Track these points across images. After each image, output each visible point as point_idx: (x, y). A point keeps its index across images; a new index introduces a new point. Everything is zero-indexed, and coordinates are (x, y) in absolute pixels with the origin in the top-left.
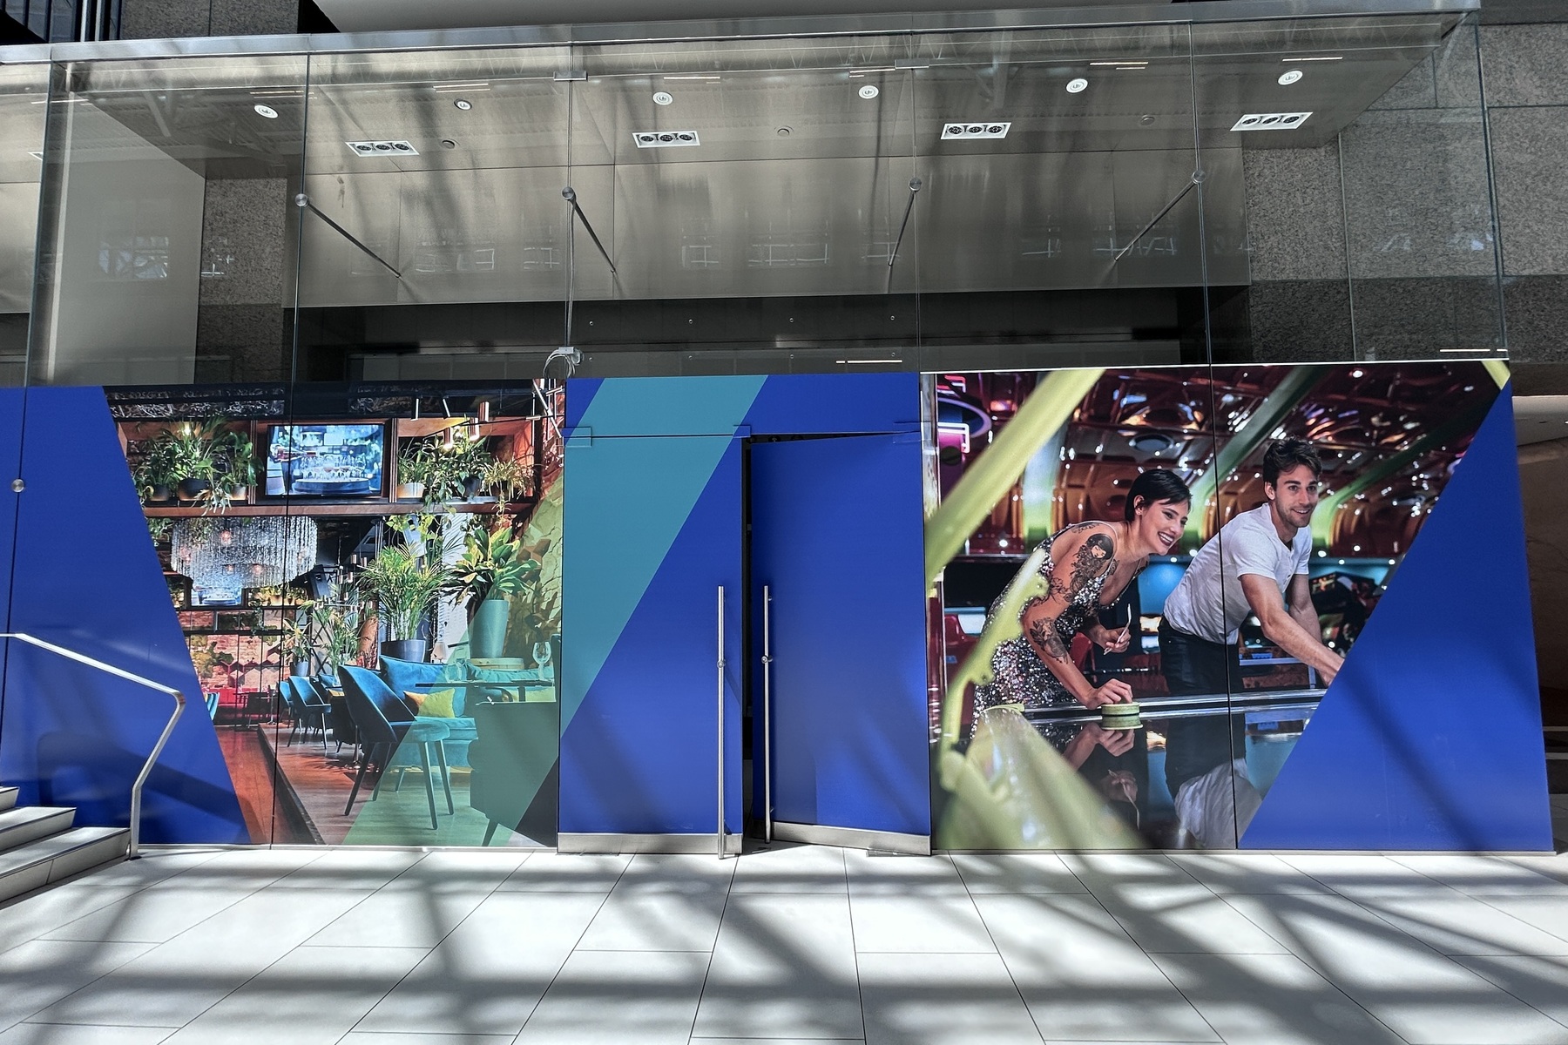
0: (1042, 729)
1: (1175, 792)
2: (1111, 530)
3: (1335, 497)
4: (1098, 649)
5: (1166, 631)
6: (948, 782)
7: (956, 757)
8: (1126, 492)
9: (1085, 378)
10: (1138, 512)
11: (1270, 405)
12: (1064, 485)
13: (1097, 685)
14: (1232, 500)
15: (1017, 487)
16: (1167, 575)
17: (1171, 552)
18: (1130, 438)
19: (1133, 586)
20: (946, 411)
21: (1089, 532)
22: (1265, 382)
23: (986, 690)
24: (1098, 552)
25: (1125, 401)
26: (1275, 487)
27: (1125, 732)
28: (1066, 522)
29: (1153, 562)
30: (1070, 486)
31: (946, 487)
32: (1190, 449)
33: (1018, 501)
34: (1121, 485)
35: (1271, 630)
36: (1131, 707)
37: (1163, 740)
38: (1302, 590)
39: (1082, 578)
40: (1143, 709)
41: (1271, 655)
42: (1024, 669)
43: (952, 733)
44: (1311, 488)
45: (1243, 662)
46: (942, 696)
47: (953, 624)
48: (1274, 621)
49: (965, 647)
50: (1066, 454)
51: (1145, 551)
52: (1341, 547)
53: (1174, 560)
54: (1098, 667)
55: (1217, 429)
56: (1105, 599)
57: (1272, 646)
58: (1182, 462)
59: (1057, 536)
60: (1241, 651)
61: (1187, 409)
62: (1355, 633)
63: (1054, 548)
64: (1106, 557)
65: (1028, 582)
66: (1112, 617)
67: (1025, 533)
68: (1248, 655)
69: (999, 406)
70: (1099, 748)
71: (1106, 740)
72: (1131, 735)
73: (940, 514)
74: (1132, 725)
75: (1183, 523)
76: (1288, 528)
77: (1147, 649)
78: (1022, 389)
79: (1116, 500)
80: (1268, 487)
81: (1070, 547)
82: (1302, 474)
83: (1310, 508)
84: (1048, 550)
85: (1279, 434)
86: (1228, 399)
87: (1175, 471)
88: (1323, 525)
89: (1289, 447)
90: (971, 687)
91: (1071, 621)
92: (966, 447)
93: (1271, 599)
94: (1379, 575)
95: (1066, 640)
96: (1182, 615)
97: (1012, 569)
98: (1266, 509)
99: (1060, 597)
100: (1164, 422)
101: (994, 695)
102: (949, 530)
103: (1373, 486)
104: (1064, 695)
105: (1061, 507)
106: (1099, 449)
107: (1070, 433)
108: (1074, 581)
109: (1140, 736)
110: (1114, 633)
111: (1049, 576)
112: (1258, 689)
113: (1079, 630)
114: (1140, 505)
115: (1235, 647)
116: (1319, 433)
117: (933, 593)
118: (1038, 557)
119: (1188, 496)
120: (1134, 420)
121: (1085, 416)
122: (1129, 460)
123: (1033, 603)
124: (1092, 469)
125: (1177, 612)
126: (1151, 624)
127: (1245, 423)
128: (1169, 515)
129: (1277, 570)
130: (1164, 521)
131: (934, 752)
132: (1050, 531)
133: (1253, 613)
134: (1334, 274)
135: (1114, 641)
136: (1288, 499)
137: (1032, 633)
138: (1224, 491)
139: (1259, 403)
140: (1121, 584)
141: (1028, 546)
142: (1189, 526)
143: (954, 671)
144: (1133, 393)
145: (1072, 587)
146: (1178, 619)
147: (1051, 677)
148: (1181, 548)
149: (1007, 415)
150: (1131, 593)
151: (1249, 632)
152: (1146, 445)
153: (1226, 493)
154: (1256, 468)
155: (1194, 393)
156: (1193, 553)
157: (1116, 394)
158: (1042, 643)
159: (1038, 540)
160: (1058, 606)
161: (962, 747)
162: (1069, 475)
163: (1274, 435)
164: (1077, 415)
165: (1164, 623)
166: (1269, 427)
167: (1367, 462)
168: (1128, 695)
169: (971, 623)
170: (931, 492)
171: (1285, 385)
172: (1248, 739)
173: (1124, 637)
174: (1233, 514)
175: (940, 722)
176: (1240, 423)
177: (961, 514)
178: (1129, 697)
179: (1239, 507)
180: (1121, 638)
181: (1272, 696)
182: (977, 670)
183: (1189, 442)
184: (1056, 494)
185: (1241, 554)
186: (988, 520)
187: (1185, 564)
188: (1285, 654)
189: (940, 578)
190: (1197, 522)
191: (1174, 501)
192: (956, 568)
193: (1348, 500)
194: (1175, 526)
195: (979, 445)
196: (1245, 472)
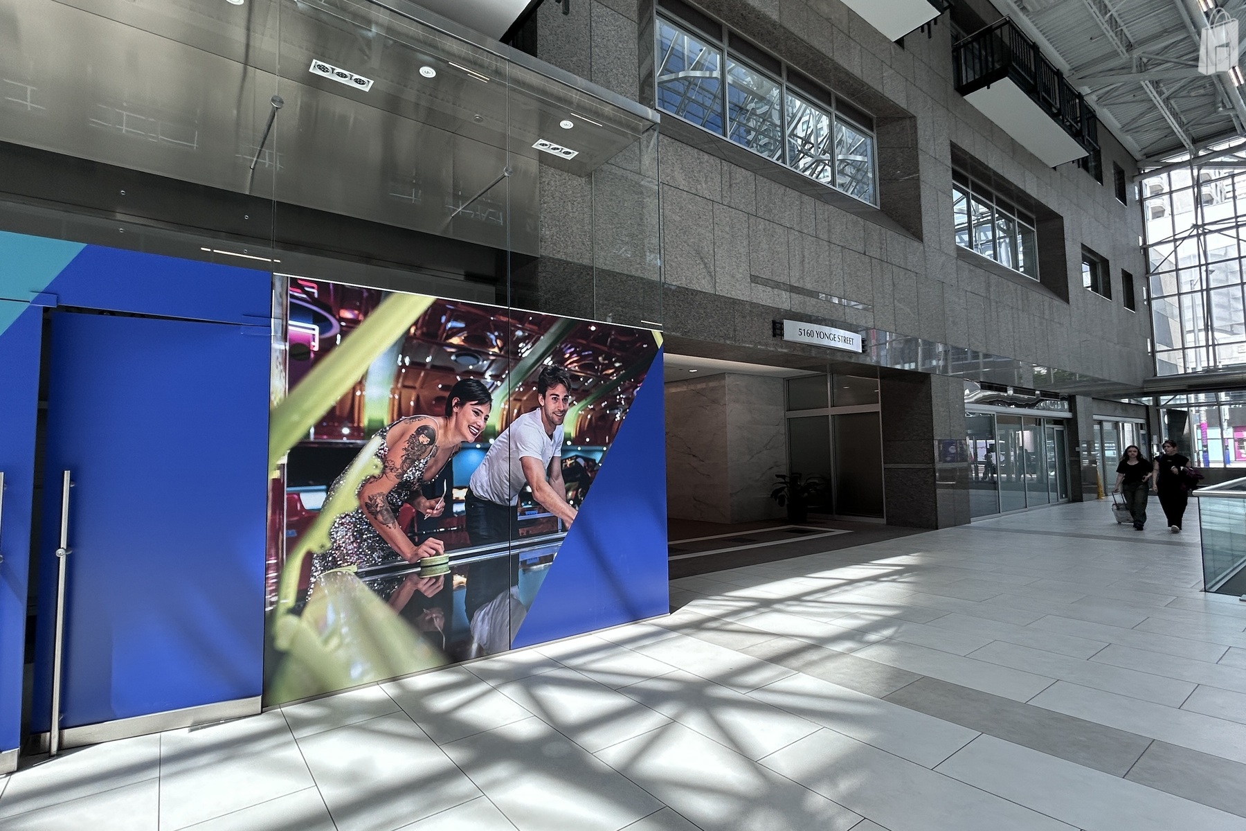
0: (371, 584)
1: (471, 617)
2: (434, 422)
3: (578, 406)
4: (420, 515)
5: (471, 499)
6: (282, 643)
7: (292, 620)
8: (447, 394)
9: (419, 303)
10: (455, 410)
11: (545, 341)
12: (399, 385)
13: (417, 544)
14: (518, 405)
15: (360, 384)
16: (473, 457)
17: (477, 441)
18: (452, 353)
19: (449, 465)
20: (297, 312)
21: (417, 424)
22: (542, 325)
23: (323, 557)
24: (424, 439)
25: (449, 325)
26: (544, 397)
27: (437, 578)
28: (400, 415)
29: (464, 447)
30: (404, 386)
31: (294, 379)
32: (493, 366)
33: (360, 396)
34: (444, 388)
35: (537, 494)
36: (443, 558)
37: (465, 580)
38: (557, 467)
39: (411, 460)
40: (451, 559)
41: (537, 512)
42: (358, 536)
43: (289, 598)
44: (565, 399)
45: (520, 518)
46: (280, 567)
47: (295, 501)
48: (540, 489)
49: (305, 521)
50: (403, 361)
51: (458, 439)
52: (579, 440)
53: (478, 446)
54: (418, 530)
55: (511, 354)
56: (428, 476)
57: (539, 507)
58: (487, 375)
59: (392, 426)
60: (519, 510)
61: (492, 337)
62: (584, 495)
63: (388, 435)
64: (429, 444)
65: (366, 463)
66: (432, 490)
67: (365, 422)
68: (523, 513)
69: (347, 314)
70: (418, 592)
71: (423, 586)
72: (442, 579)
73: (285, 404)
74: (443, 571)
75: (486, 419)
76: (551, 424)
77: (457, 513)
78: (369, 303)
79: (439, 399)
80: (540, 397)
81: (402, 435)
82: (560, 390)
83: (564, 412)
84: (384, 437)
85: (548, 361)
86: (519, 333)
87: (482, 381)
88: (569, 426)
89: (555, 370)
90: (309, 556)
91: (399, 494)
92: (316, 346)
93: (539, 473)
94: (598, 457)
95: (395, 510)
96: (482, 487)
97: (351, 453)
98: (538, 411)
99: (392, 475)
100: (476, 345)
101: (331, 561)
102: (295, 417)
103: (597, 402)
104: (391, 554)
105: (396, 403)
106: (428, 360)
107: (406, 344)
108: (403, 462)
109: (448, 579)
110: (433, 502)
111: (384, 459)
112: (528, 536)
113: (406, 501)
114: (457, 405)
115: (515, 507)
116: (571, 363)
117: (275, 474)
118: (375, 443)
119: (491, 400)
120: (455, 340)
121: (419, 332)
122: (450, 370)
123: (369, 481)
124: (422, 374)
125: (479, 484)
126: (460, 494)
127: (528, 352)
128: (477, 413)
129: (543, 454)
130: (473, 418)
131: (269, 619)
132: (386, 422)
133: (527, 484)
134: (586, 262)
135: (433, 508)
136: (552, 406)
137: (368, 507)
138: (514, 397)
139: (538, 339)
140: (440, 464)
141: (367, 434)
142: (490, 422)
143: (293, 544)
144: (456, 320)
145: (402, 467)
146: (479, 490)
147: (381, 540)
148: (484, 438)
149: (354, 323)
150: (447, 471)
151: (525, 497)
152: (463, 360)
153: (515, 400)
154: (534, 383)
155: (498, 326)
156: (492, 441)
157: (444, 319)
158: (375, 514)
159: (376, 429)
160: (390, 482)
161: (297, 611)
162: (403, 377)
163: (545, 362)
164: (413, 330)
165: (470, 492)
166: (542, 357)
167: (595, 385)
168: (441, 549)
169: (311, 499)
170: (278, 382)
171: (553, 330)
172: (520, 571)
173: (440, 505)
174: (518, 415)
175: (277, 590)
176: (526, 351)
177: (308, 404)
178: (441, 551)
179: (522, 409)
180: (438, 506)
181: (536, 540)
182: (316, 540)
183: (493, 361)
184: (393, 392)
185: (522, 443)
186: (333, 410)
187: (486, 449)
188: (545, 511)
189: (284, 460)
190: (495, 420)
191: (480, 404)
192: (300, 453)
193: (585, 409)
194: (481, 422)
195: (328, 346)
196: (527, 385)
